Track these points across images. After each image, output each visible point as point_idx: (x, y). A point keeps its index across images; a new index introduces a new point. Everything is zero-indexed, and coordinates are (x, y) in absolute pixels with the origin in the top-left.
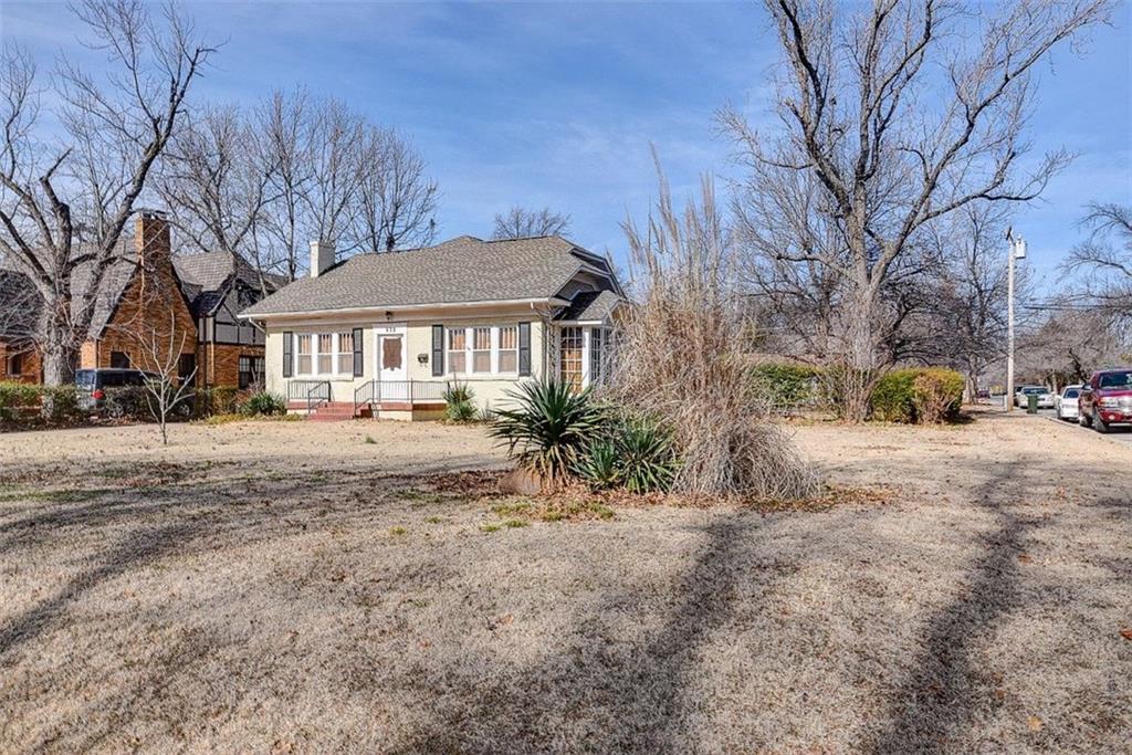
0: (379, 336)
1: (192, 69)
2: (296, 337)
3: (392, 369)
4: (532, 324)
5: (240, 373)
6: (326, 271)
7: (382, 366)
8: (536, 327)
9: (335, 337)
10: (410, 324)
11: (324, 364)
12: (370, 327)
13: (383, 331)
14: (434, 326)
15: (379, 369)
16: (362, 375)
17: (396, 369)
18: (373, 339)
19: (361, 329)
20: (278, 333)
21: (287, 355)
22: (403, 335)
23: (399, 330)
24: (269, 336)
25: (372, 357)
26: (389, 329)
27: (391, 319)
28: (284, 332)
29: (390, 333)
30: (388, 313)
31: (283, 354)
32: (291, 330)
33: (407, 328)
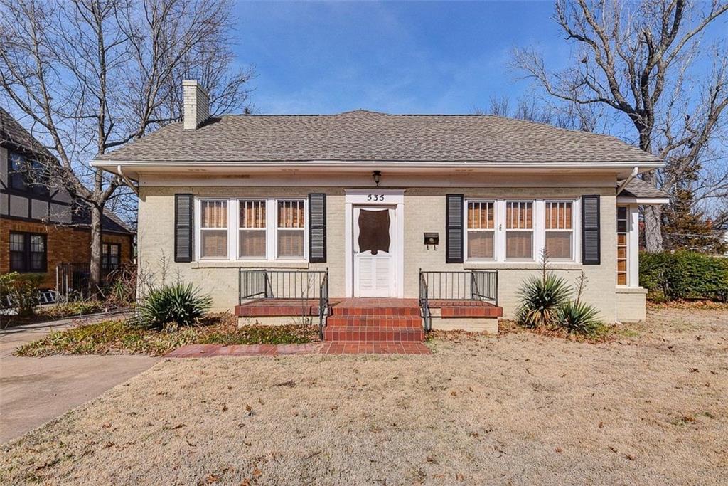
0: (354, 205)
2: (197, 204)
3: (373, 253)
4: (602, 198)
5: (12, 252)
6: (203, 124)
7: (357, 248)
8: (609, 202)
9: (272, 205)
10: (407, 191)
11: (253, 243)
12: (340, 191)
13: (362, 198)
14: (448, 195)
15: (354, 252)
16: (323, 260)
17: (380, 252)
18: (343, 209)
19: (324, 196)
20: (162, 195)
21: (183, 229)
22: (395, 206)
23: (389, 199)
24: (144, 200)
25: (341, 235)
26: (373, 197)
27: (377, 182)
28: (176, 194)
29: (372, 202)
30: (377, 173)
31: (174, 227)
32: (190, 192)
33: (403, 196)
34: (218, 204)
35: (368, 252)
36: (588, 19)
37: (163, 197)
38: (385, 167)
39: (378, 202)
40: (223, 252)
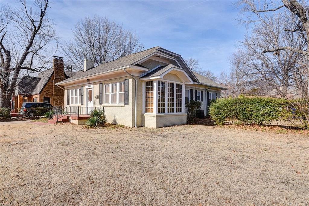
0: (87, 89)
1: (47, 5)
2: (71, 91)
4: (129, 80)
6: (89, 69)
7: (88, 100)
8: (131, 81)
12: (85, 86)
14: (100, 84)
16: (83, 104)
17: (91, 101)
26: (89, 86)
27: (88, 82)
28: (68, 89)
31: (67, 97)
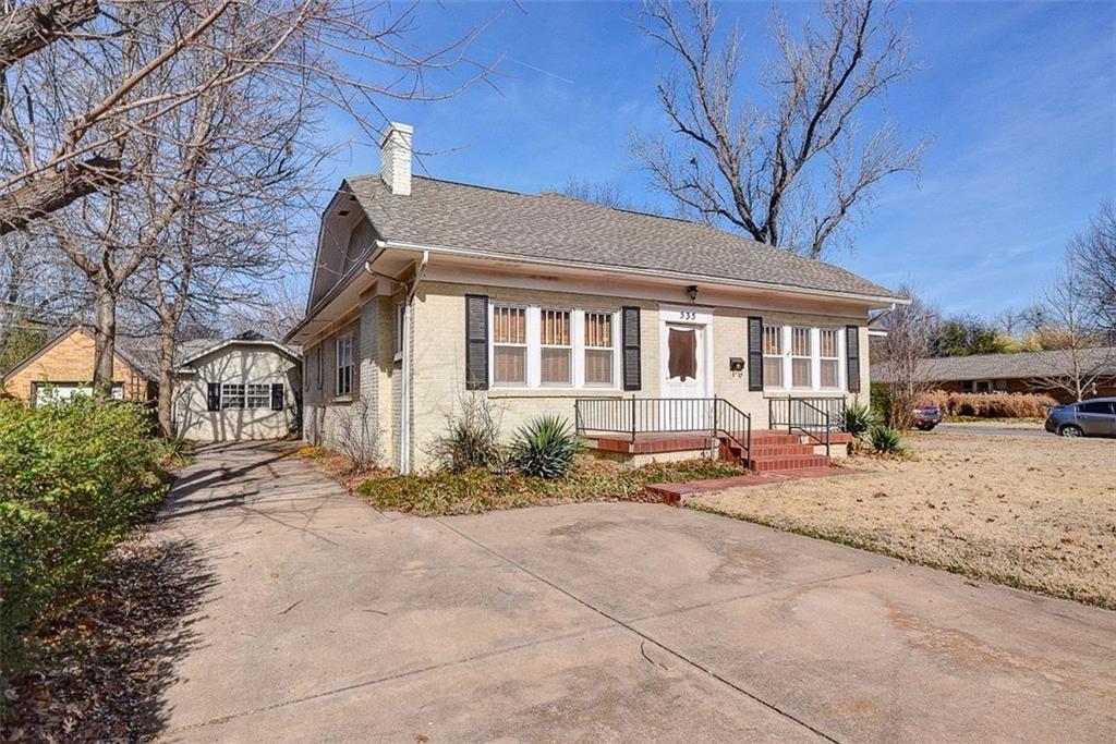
2: (491, 310)
3: (683, 380)
4: (860, 329)
7: (666, 372)
9: (578, 317)
10: (720, 311)
12: (655, 305)
13: (675, 316)
14: (749, 318)
15: (665, 378)
16: (639, 388)
17: (687, 378)
18: (657, 325)
19: (638, 309)
20: (448, 295)
21: (475, 344)
22: (702, 326)
23: (700, 318)
24: (423, 300)
25: (656, 358)
26: (685, 314)
27: (693, 298)
28: (466, 295)
29: (684, 320)
30: (693, 288)
31: (464, 340)
32: (485, 294)
33: (711, 316)
34: (513, 311)
35: (678, 378)
36: (709, 118)
37: (448, 297)
38: (702, 281)
39: (690, 321)
40: (521, 377)
